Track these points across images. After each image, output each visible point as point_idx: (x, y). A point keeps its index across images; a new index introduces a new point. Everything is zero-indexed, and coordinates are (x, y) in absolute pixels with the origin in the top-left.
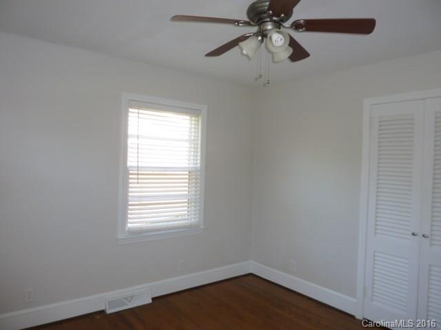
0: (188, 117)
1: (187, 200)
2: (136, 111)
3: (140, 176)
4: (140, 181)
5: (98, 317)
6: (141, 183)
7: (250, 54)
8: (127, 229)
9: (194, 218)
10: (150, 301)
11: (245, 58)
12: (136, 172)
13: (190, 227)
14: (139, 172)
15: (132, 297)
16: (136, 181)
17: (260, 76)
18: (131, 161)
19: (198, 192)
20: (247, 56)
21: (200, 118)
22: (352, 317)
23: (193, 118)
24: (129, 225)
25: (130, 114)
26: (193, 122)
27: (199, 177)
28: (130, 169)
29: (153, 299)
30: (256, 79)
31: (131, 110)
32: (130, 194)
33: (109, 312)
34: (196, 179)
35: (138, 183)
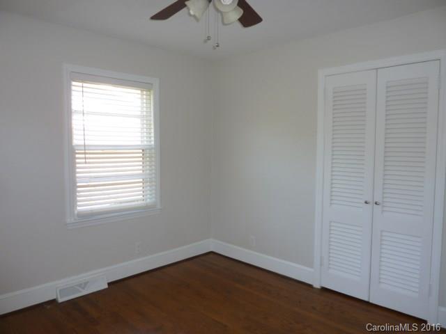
0: (139, 92)
1: (141, 180)
2: (80, 84)
3: (87, 156)
4: (87, 161)
5: (49, 307)
6: (89, 163)
7: (197, 15)
8: (76, 212)
9: (150, 199)
10: (106, 286)
11: (192, 18)
12: (83, 151)
13: (146, 208)
14: (87, 151)
15: (86, 284)
16: (84, 160)
17: (209, 38)
18: (77, 140)
19: (154, 171)
20: (194, 16)
21: (152, 92)
22: (310, 286)
23: (145, 93)
24: (78, 208)
25: (73, 88)
26: (145, 97)
27: (153, 155)
28: (76, 148)
29: (109, 284)
30: (205, 41)
31: (74, 83)
32: (77, 175)
33: (60, 300)
34: (150, 157)
35: (86, 163)
